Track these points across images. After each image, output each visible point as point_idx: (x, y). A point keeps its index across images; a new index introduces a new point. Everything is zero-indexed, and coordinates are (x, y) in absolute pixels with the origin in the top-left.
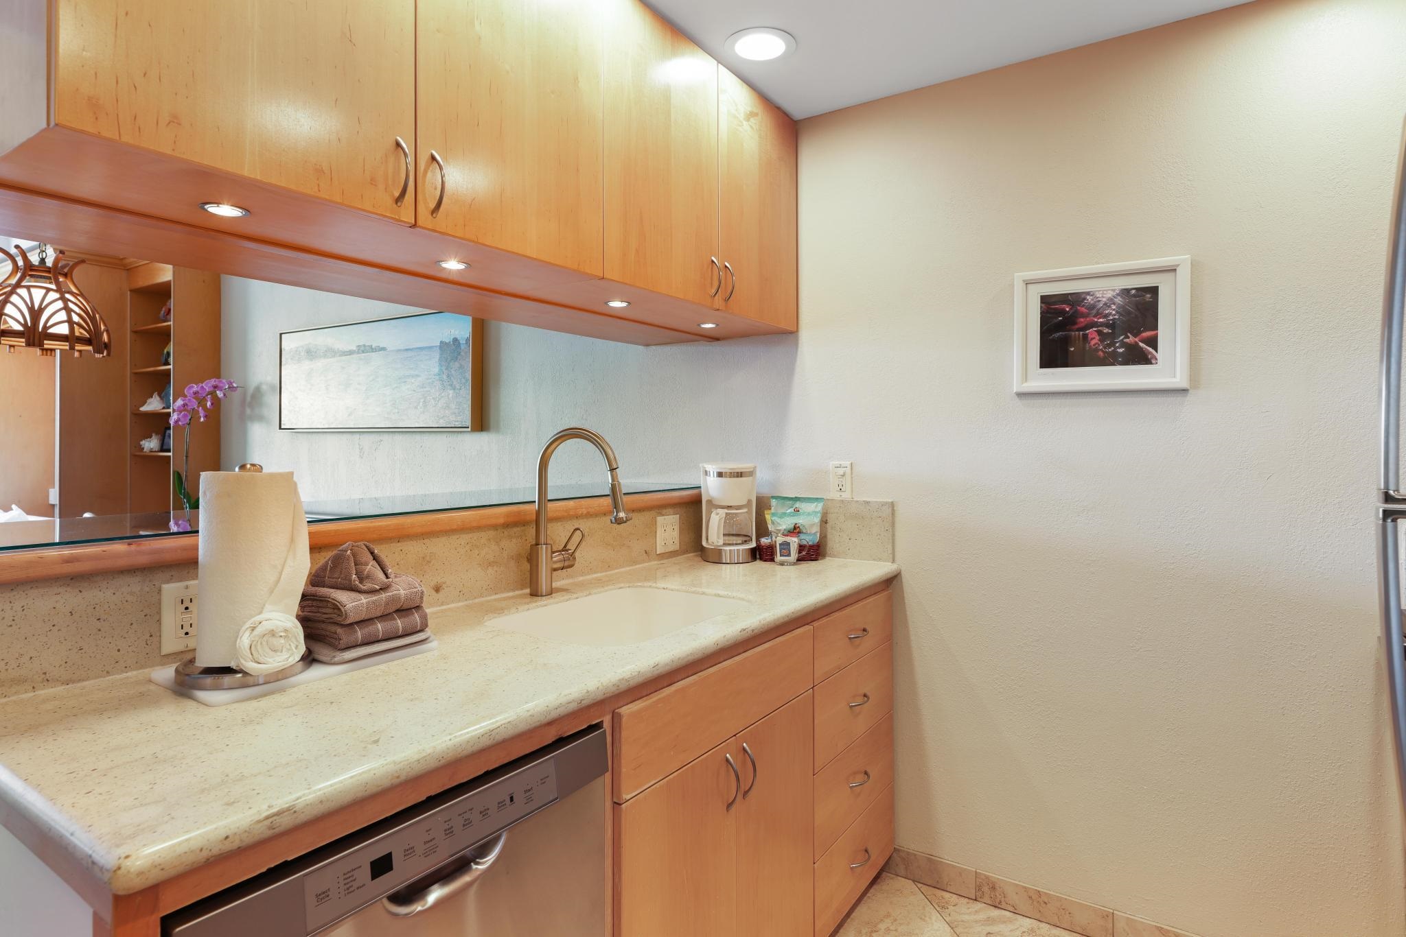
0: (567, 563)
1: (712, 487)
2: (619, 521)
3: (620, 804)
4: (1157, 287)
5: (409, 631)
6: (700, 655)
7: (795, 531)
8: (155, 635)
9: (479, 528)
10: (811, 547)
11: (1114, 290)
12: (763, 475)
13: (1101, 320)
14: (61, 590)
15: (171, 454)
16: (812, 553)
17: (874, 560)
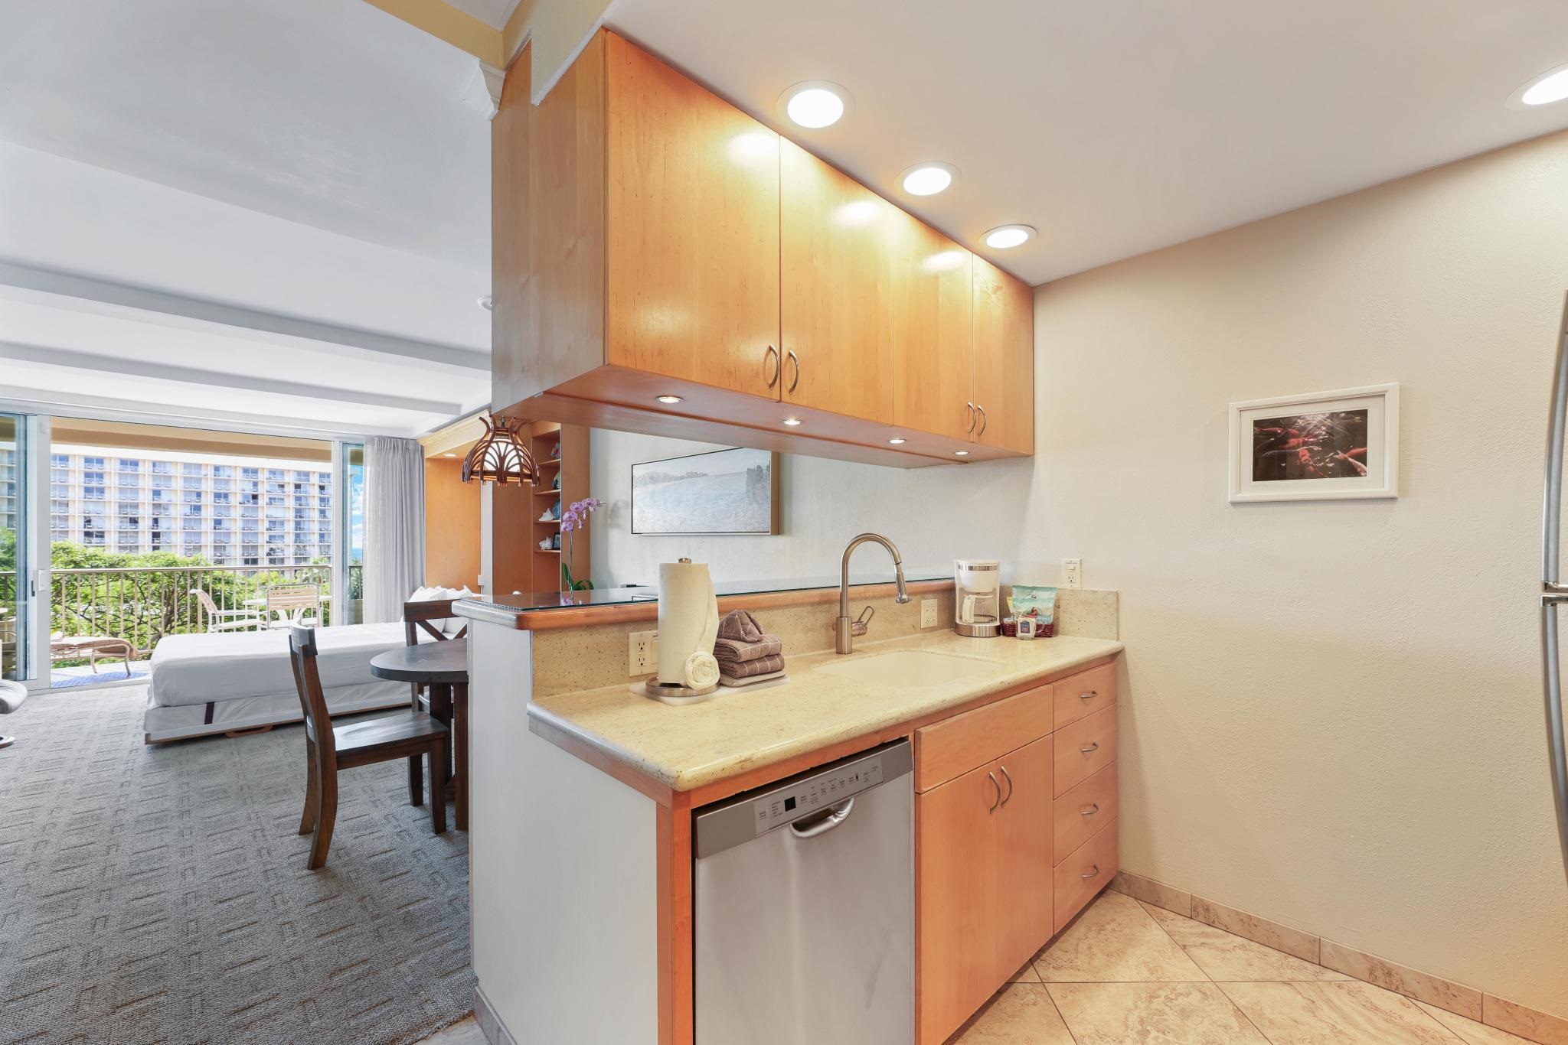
0: (861, 632)
1: (964, 578)
2: (902, 601)
3: (920, 794)
4: (1367, 410)
5: (774, 669)
6: (972, 697)
7: (1033, 613)
8: (626, 664)
9: (802, 604)
10: (1046, 626)
11: (1324, 414)
12: (1005, 569)
13: (1312, 440)
14: (582, 633)
15: (560, 551)
16: (1047, 631)
17: (1101, 638)
